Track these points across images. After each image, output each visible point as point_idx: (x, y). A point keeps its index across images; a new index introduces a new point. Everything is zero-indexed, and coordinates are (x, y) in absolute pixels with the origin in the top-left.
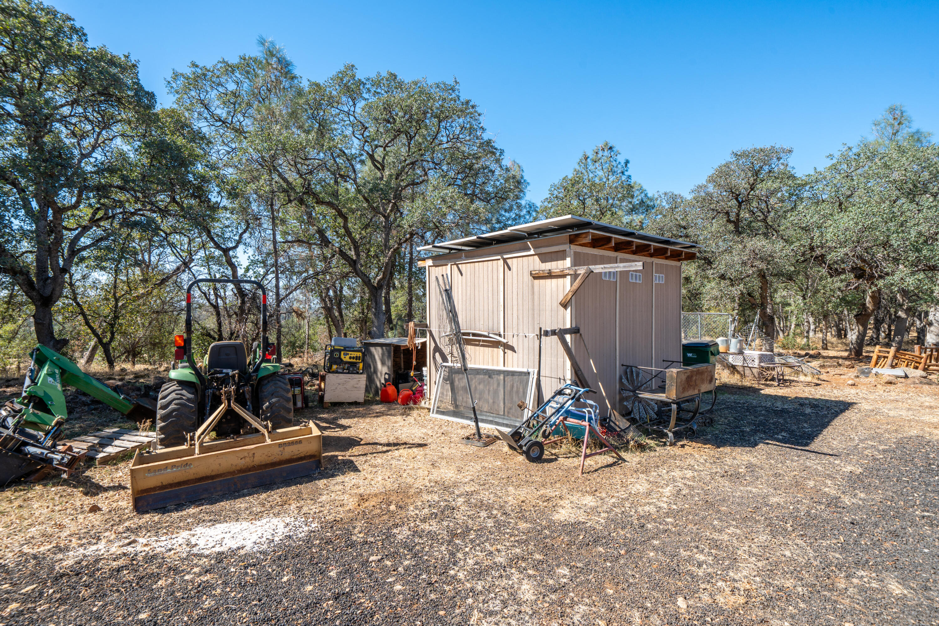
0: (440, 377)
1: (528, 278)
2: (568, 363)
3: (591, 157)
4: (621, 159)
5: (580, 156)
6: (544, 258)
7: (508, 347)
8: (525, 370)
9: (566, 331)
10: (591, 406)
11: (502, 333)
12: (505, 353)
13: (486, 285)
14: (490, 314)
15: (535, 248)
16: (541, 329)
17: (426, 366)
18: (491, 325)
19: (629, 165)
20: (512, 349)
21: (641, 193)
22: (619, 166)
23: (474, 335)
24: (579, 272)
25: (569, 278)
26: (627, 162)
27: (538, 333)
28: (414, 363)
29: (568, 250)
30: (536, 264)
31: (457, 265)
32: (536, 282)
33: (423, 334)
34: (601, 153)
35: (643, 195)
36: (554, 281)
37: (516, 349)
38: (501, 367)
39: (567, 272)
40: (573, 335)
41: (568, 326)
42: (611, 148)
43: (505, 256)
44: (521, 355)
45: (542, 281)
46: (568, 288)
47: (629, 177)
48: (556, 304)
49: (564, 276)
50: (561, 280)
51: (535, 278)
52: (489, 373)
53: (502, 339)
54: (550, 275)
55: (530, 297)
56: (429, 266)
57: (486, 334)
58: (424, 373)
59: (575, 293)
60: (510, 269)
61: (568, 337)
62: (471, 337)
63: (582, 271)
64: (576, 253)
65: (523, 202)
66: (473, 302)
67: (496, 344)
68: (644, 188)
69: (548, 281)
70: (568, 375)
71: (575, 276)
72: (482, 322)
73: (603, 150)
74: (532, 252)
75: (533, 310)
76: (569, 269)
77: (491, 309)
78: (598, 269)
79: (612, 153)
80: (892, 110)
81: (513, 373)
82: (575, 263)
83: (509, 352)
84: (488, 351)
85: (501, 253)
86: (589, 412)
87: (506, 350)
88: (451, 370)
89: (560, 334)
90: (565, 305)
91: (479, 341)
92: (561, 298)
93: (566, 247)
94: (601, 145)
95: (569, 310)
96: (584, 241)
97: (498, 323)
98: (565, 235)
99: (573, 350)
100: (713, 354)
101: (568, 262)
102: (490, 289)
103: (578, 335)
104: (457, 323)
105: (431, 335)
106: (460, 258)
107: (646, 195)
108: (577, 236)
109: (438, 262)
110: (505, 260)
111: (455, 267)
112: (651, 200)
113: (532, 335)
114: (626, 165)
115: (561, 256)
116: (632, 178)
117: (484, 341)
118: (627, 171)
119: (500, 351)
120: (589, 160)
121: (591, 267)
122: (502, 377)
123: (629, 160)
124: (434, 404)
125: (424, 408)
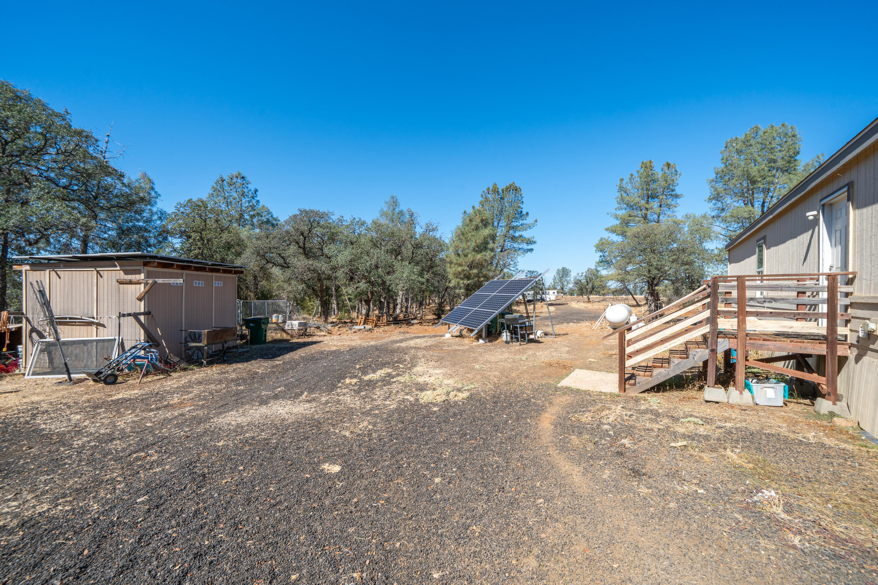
0: (37, 350)
1: (115, 283)
2: (142, 332)
3: (227, 180)
4: (252, 187)
5: (218, 177)
6: (126, 272)
7: (99, 325)
8: (113, 338)
9: (140, 314)
10: (153, 352)
11: (95, 316)
12: (97, 329)
13: (82, 287)
14: (86, 305)
15: (120, 266)
16: (120, 313)
17: (21, 343)
18: (86, 312)
19: (257, 193)
20: (103, 326)
21: (268, 214)
22: (250, 192)
23: (70, 318)
24: (149, 282)
25: (143, 285)
26: (256, 191)
27: (118, 315)
28: (7, 342)
29: (142, 269)
30: (122, 276)
31: (56, 272)
32: (121, 286)
33: (18, 320)
34: (235, 180)
35: (270, 215)
36: (133, 286)
37: (106, 326)
38: (95, 338)
39: (142, 281)
40: (146, 316)
41: (142, 311)
42: (243, 178)
43: (98, 269)
44: (110, 329)
45: (125, 286)
46: (142, 289)
47: (258, 201)
48: (134, 299)
49: (140, 283)
50: (138, 286)
51: (120, 284)
52: (84, 342)
53: (95, 321)
54: (131, 283)
55: (117, 294)
56: (26, 271)
57: (79, 317)
58: (20, 350)
59: (146, 293)
60: (101, 277)
61: (142, 318)
62: (68, 320)
63: (150, 281)
64: (148, 271)
65: (155, 209)
66: (70, 297)
67: (90, 324)
68: (271, 210)
69: (130, 286)
70: (142, 338)
71: (146, 284)
72: (78, 310)
73: (237, 177)
74: (118, 268)
75: (119, 302)
76: (143, 280)
77: (86, 301)
78: (160, 281)
79: (244, 182)
80: (393, 197)
81: (103, 341)
82: (148, 276)
83: (100, 328)
84: (84, 329)
85: (95, 267)
86: (151, 355)
87: (98, 327)
88: (49, 344)
89: (136, 316)
90: (140, 299)
91: (76, 322)
92: (138, 295)
93: (141, 268)
94: (235, 173)
95: (143, 302)
96: (154, 265)
97: (92, 311)
98: (141, 261)
99: (146, 325)
100: (264, 323)
101: (142, 276)
102: (86, 288)
103: (150, 316)
104: (50, 312)
105: (28, 320)
106: (59, 267)
107: (272, 216)
108: (148, 262)
109: (35, 268)
110: (98, 272)
111: (53, 274)
112: (276, 220)
113: (114, 317)
114: (255, 193)
115: (139, 272)
116: (260, 202)
117: (79, 322)
118: (256, 197)
119: (94, 328)
120: (225, 182)
121: (156, 280)
122: (95, 343)
123: (258, 189)
124: (30, 370)
125: (17, 374)
